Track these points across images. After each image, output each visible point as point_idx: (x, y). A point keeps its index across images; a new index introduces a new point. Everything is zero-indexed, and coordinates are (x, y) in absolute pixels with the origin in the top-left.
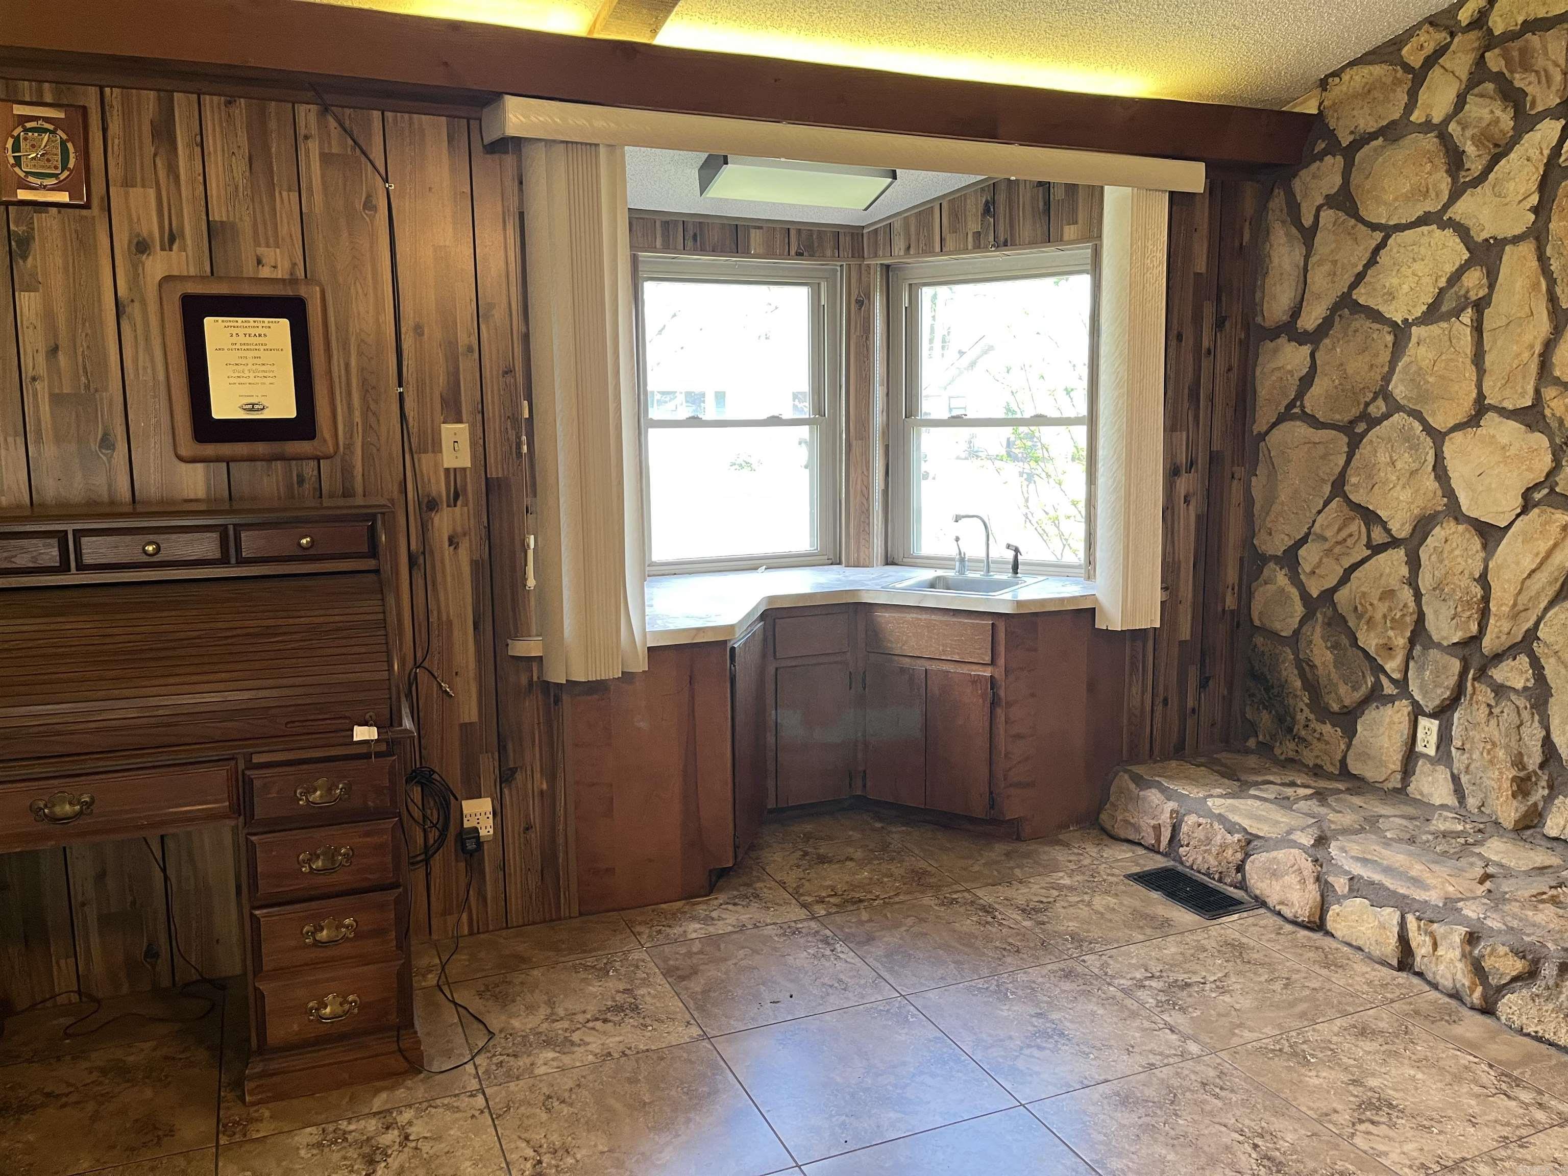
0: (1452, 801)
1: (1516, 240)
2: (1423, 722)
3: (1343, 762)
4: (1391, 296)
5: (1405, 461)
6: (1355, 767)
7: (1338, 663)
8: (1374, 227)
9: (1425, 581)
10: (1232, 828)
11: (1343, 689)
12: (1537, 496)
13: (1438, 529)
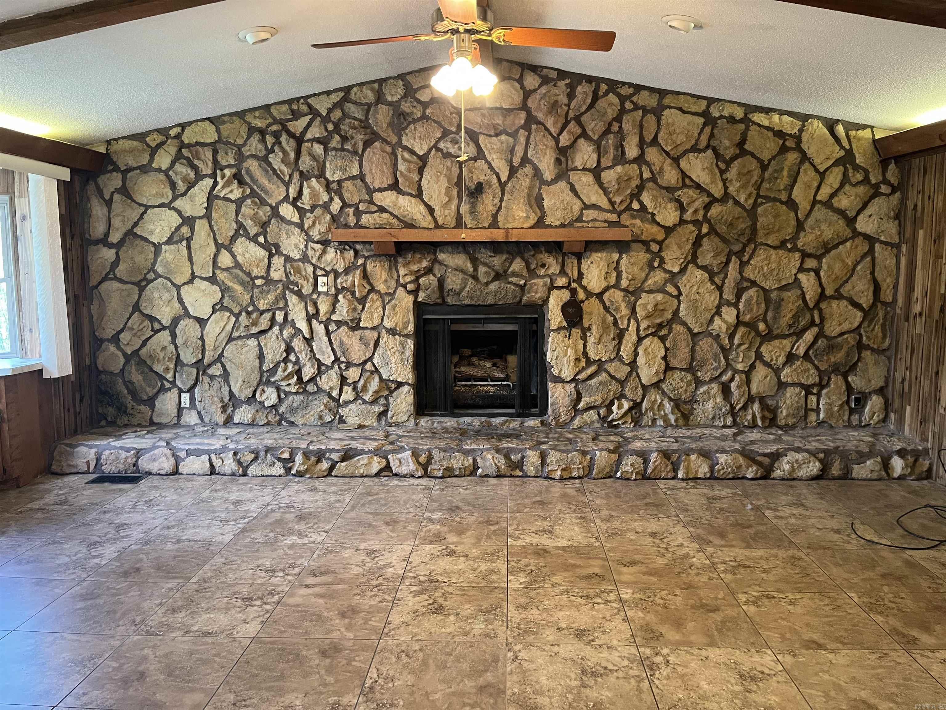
0: (199, 421)
1: (200, 218)
2: (183, 395)
3: (151, 419)
4: (152, 233)
5: (165, 296)
6: (156, 420)
7: (144, 379)
8: (140, 205)
9: (179, 341)
10: (128, 450)
11: (148, 389)
12: (217, 307)
13: (182, 322)
